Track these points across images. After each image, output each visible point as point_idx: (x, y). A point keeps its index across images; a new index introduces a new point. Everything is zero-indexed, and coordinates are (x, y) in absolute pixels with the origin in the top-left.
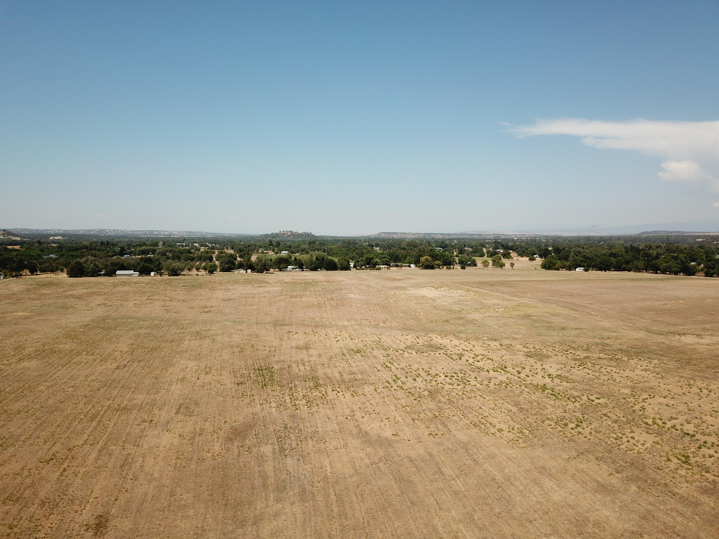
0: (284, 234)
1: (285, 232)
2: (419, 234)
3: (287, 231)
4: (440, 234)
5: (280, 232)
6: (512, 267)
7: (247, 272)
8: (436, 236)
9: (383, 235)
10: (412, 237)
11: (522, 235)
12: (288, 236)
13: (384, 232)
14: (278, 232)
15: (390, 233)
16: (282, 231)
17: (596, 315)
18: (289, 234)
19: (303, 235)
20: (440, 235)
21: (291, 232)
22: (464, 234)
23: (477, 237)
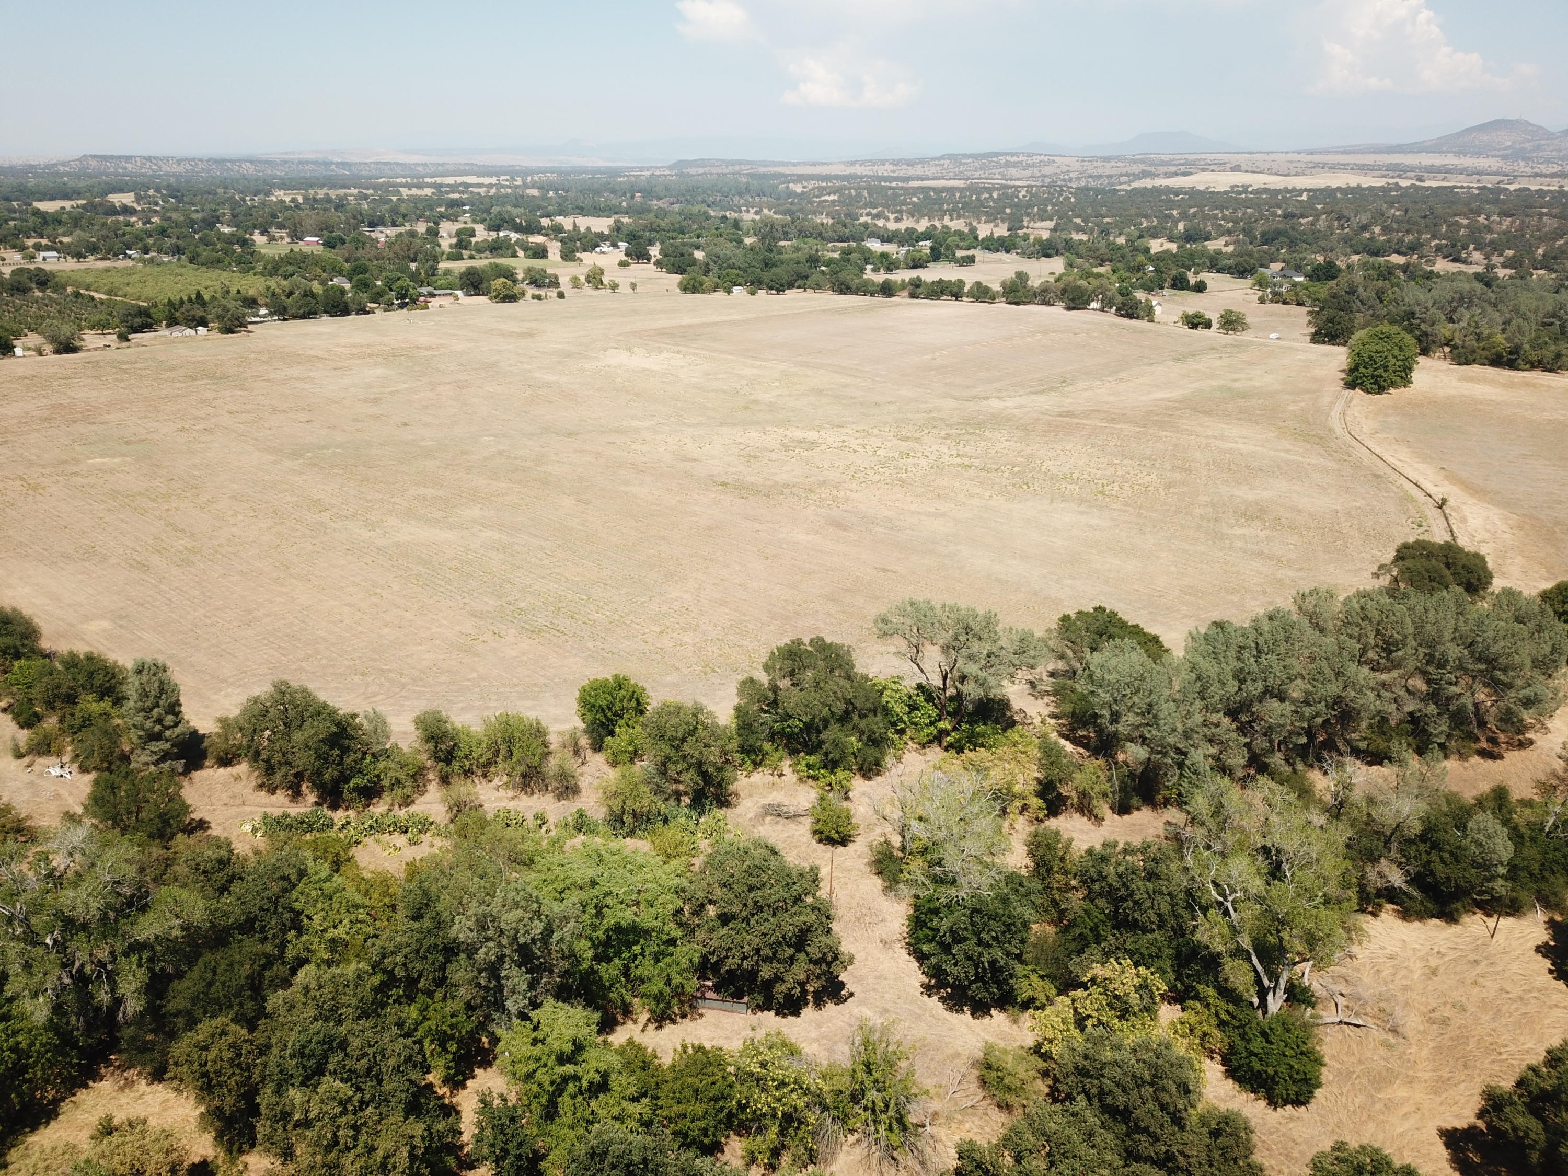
6: (633, 289)
7: (197, 332)
22: (307, 162)
23: (342, 171)
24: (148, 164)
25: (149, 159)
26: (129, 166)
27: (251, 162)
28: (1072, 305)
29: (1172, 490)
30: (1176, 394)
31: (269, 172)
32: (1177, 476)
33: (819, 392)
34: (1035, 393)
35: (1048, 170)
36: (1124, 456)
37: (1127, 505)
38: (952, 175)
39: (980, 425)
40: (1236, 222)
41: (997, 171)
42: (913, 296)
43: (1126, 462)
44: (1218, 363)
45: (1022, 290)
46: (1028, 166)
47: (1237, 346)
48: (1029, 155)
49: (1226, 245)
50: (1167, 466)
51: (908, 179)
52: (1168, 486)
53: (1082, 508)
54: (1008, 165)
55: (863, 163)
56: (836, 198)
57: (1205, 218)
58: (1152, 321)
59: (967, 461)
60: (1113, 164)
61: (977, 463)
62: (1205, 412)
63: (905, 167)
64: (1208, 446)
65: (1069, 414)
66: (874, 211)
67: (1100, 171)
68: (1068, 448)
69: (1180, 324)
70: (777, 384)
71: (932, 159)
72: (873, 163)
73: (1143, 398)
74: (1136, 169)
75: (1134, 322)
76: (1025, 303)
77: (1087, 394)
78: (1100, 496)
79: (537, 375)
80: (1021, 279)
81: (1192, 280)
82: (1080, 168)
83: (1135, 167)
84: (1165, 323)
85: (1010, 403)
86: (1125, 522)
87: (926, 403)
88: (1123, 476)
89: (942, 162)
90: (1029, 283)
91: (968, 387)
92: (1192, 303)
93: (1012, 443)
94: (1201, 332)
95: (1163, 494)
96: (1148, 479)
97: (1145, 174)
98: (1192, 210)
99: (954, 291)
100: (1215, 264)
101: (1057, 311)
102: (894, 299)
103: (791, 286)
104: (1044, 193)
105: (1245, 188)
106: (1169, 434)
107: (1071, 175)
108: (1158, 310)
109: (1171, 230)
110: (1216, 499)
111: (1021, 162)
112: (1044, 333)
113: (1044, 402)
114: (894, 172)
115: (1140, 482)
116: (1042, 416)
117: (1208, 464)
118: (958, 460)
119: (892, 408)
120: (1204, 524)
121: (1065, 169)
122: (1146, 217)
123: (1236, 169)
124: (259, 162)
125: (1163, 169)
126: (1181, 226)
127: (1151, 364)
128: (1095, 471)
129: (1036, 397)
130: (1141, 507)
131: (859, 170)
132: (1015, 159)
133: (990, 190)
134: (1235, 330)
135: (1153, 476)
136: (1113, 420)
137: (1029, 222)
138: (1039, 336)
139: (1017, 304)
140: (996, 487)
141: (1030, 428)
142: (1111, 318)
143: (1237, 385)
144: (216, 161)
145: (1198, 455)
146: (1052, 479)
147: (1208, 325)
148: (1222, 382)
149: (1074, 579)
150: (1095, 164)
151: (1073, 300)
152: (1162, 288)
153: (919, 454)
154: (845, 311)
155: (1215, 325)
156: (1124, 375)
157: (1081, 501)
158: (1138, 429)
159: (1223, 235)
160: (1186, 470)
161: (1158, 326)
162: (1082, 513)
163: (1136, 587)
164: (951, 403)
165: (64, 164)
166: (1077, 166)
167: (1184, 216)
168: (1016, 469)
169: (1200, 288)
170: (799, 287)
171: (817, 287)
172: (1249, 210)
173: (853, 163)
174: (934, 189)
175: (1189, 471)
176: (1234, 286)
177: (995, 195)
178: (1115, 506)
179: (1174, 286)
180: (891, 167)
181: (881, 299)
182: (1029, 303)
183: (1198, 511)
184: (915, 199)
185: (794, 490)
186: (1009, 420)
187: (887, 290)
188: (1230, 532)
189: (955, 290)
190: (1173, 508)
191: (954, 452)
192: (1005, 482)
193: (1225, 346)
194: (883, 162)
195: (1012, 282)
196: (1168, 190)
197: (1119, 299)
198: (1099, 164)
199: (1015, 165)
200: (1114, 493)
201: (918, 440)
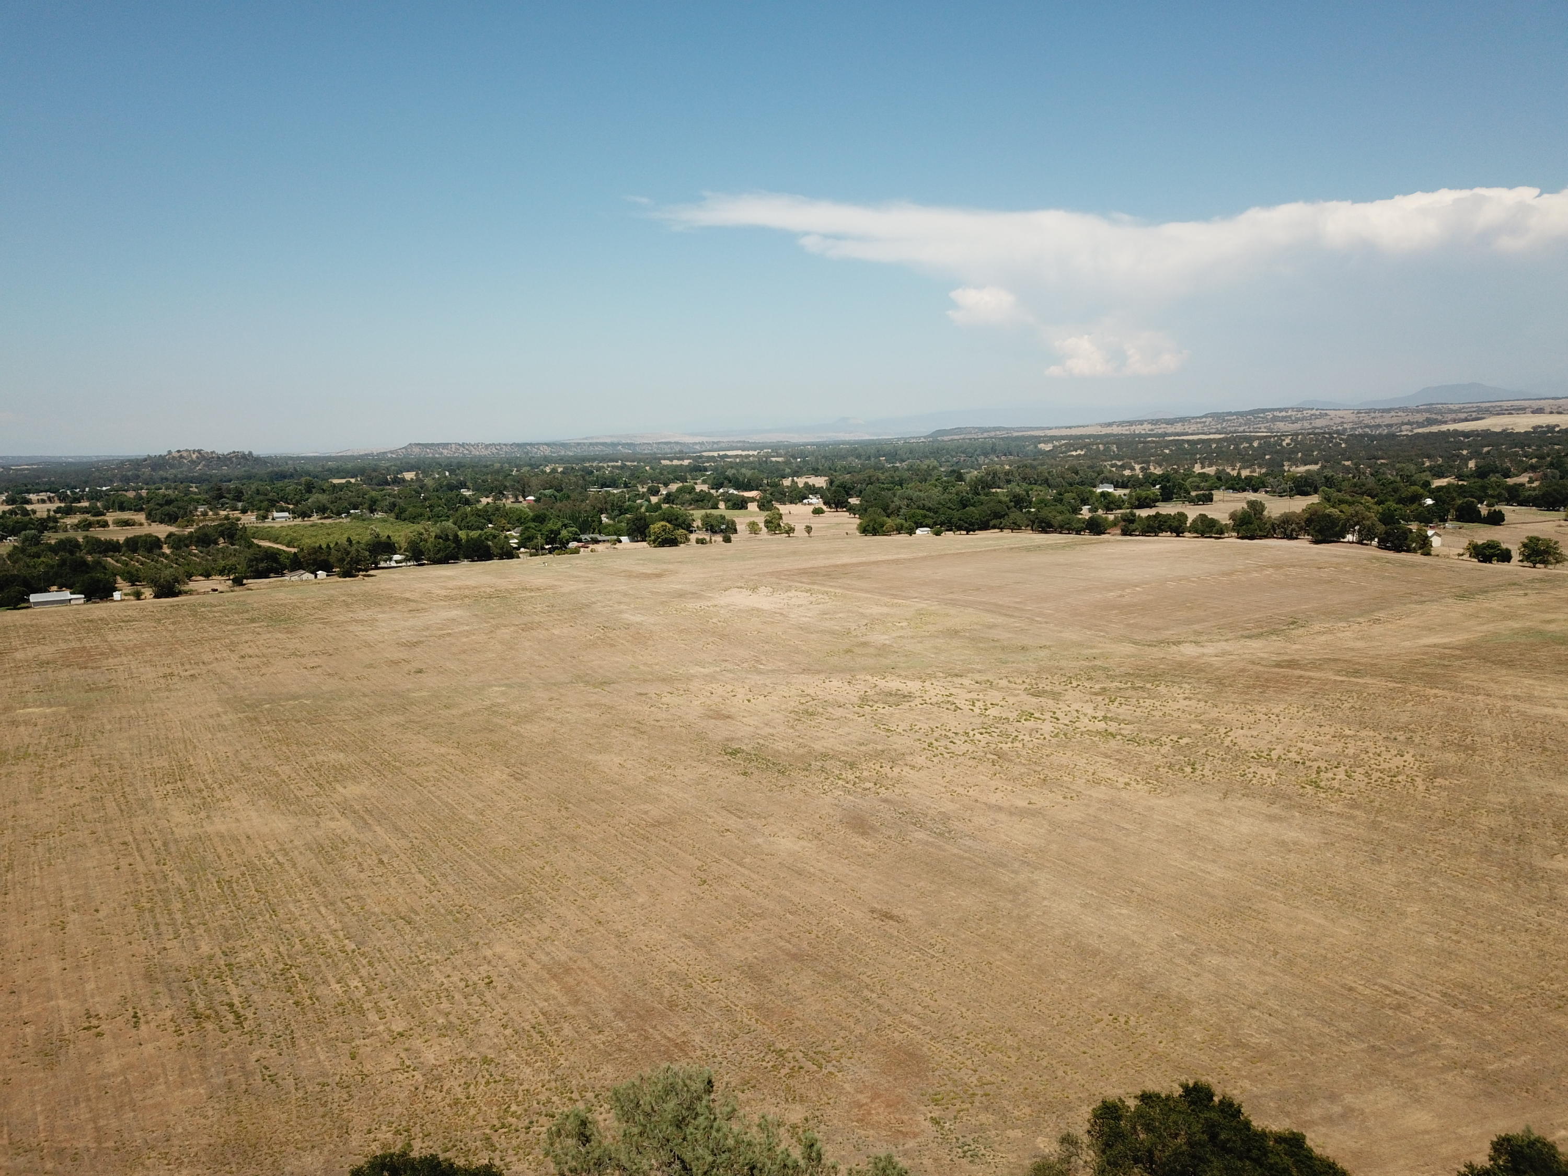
0: (181, 457)
1: (185, 454)
2: (499, 444)
3: (187, 451)
4: (546, 444)
5: (170, 452)
6: (809, 532)
7: (316, 577)
8: (538, 449)
9: (416, 450)
10: (485, 452)
11: (714, 443)
12: (192, 462)
13: (419, 444)
14: (164, 453)
15: (432, 445)
16: (174, 450)
17: (1046, 623)
18: (194, 456)
19: (230, 459)
20: (545, 447)
21: (199, 451)
22: (597, 444)
23: (627, 451)
24: (461, 449)
25: (463, 445)
26: (445, 452)
27: (548, 445)
28: (1320, 538)
29: (1439, 781)
30: (1459, 638)
31: (563, 453)
32: (1451, 758)
33: (954, 633)
34: (1249, 637)
35: (1319, 423)
36: (1363, 725)
37: (1354, 805)
38: (1214, 431)
39: (1156, 677)
40: (1541, 457)
41: (1262, 426)
42: (1124, 533)
43: (1363, 733)
44: (1522, 601)
45: (1256, 522)
46: (1297, 420)
47: (1549, 581)
48: (1299, 410)
49: (1531, 481)
50: (1435, 741)
51: (1166, 434)
52: (1432, 775)
53: (1275, 810)
54: (1275, 419)
55: (1120, 424)
56: (1082, 453)
57: (1502, 455)
58: (1428, 554)
59: (1113, 727)
60: (1393, 414)
61: (1127, 730)
62: (1502, 663)
63: (1164, 425)
64: (1505, 710)
65: (1292, 664)
66: (1119, 463)
67: (1378, 421)
68: (1276, 711)
69: (1466, 557)
70: (904, 624)
71: (1193, 418)
72: (1131, 423)
73: (1407, 644)
74: (1420, 418)
75: (1403, 556)
76: (1261, 537)
77: (1323, 638)
78: (1310, 790)
79: (626, 616)
80: (1255, 509)
81: (1483, 509)
82: (1356, 419)
83: (1418, 415)
84: (1447, 557)
85: (1210, 649)
86: (1347, 837)
87: (1092, 647)
88: (1356, 756)
89: (1204, 420)
90: (1265, 513)
91: (1157, 629)
92: (1484, 534)
93: (1193, 703)
94: (1496, 566)
95: (1421, 788)
96: (1398, 761)
97: (1430, 422)
98: (1486, 449)
99: (1176, 527)
100: (1516, 497)
101: (1303, 546)
102: (1103, 536)
103: (984, 527)
104: (1311, 439)
105: (1551, 428)
106: (1439, 692)
107: (1345, 426)
108: (1436, 542)
109: (1459, 468)
110: (1520, 800)
111: (1290, 417)
112: (1278, 567)
113: (1258, 648)
114: (1152, 430)
115: (1385, 766)
116: (1250, 667)
117: (1505, 738)
118: (1102, 725)
119: (1043, 653)
120: (1497, 846)
121: (1339, 421)
122: (1428, 457)
123: (1539, 411)
124: (554, 444)
125: (1450, 416)
126: (1472, 464)
127: (1423, 602)
128: (1310, 746)
129: (1249, 643)
130: (1379, 811)
131: (1115, 430)
132: (1284, 414)
133: (1250, 440)
134: (1545, 562)
135: (1408, 757)
136: (1356, 673)
137: (1291, 466)
138: (1270, 571)
139: (1252, 538)
140: (1142, 769)
141: (1227, 682)
142: (1372, 551)
143: (1552, 627)
144: (518, 445)
145: (1488, 724)
146: (1236, 758)
147: (1505, 556)
148: (1528, 624)
149: (1226, 953)
150: (1373, 415)
151: (1320, 531)
152: (1445, 521)
153: (1047, 716)
154: (1039, 548)
155: (1516, 556)
156: (1381, 615)
157: (1276, 796)
158: (1391, 685)
159: (1525, 471)
160: (1467, 748)
161: (1436, 559)
162: (1271, 818)
163: (1349, 980)
164: (1129, 648)
165: (391, 452)
166: (1353, 418)
167: (1475, 454)
168: (1183, 742)
169: (1496, 519)
170: (994, 527)
171: (1016, 527)
172: (1557, 447)
173: (1110, 425)
174: (1188, 441)
175: (1472, 749)
176: (1543, 519)
177: (1256, 444)
178: (1333, 808)
179: (1459, 518)
180: (1150, 427)
181: (1087, 537)
182: (1266, 537)
183: (1484, 821)
184: (1167, 451)
185: (828, 765)
186: (1199, 670)
187: (1096, 527)
188: (1547, 864)
189: (1176, 524)
190: (1439, 814)
191: (1100, 714)
192: (1159, 760)
193: (1533, 581)
194: (1141, 423)
195: (1244, 513)
196: (1456, 433)
197: (1381, 528)
198: (1377, 414)
199: (1283, 419)
200: (1336, 784)
201: (1056, 696)
